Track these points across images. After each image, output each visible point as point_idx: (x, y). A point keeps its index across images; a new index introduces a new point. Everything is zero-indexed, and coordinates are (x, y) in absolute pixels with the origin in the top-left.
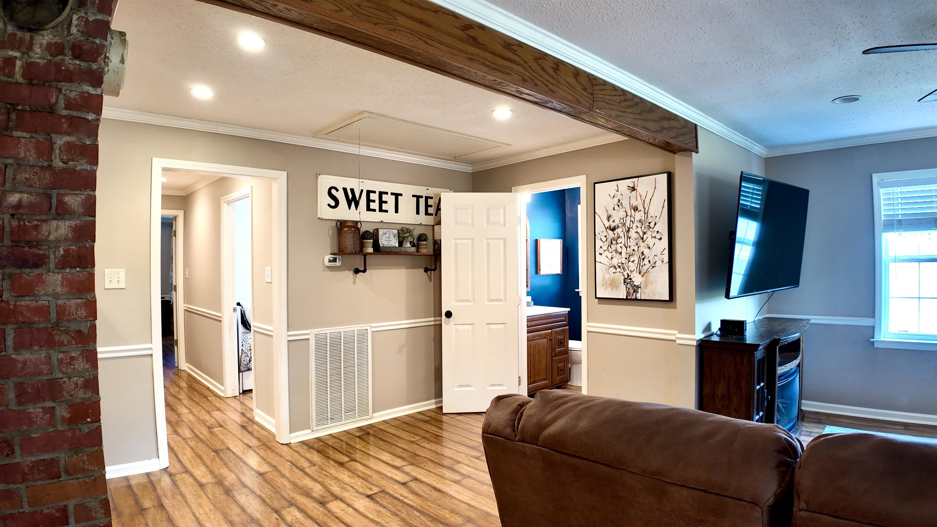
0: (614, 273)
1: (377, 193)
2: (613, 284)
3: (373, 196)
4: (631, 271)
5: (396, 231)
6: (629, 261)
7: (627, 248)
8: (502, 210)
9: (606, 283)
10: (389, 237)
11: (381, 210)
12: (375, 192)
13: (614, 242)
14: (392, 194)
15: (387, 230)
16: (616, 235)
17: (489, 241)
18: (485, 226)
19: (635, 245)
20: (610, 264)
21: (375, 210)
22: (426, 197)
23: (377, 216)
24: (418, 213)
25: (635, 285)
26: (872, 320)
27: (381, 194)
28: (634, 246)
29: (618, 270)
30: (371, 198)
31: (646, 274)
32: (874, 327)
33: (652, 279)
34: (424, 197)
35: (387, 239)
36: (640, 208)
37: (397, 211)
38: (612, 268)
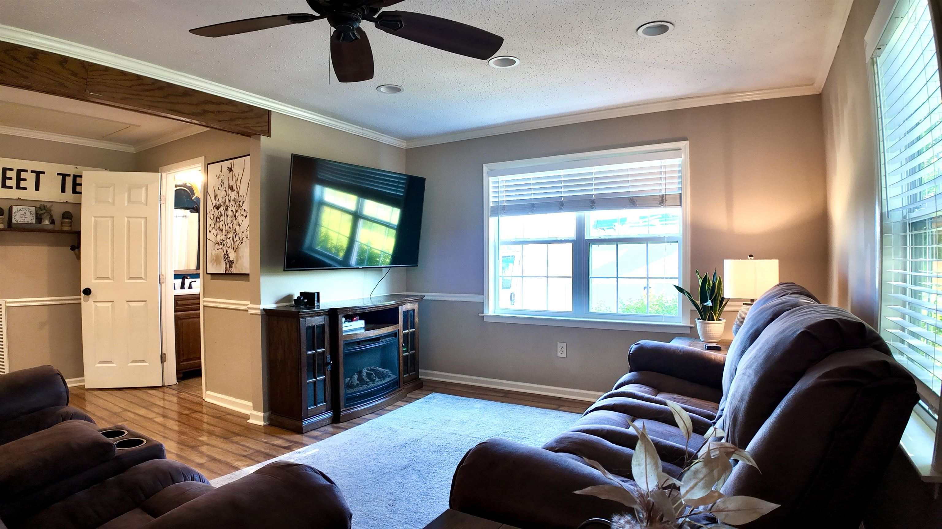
0: (218, 249)
1: (15, 171)
2: (217, 260)
3: (9, 174)
4: (228, 248)
5: (33, 209)
6: (227, 238)
7: (226, 225)
8: (144, 189)
9: (213, 260)
10: (24, 214)
11: (18, 187)
12: (12, 170)
13: (218, 220)
14: (32, 172)
15: (22, 207)
16: (220, 213)
17: (130, 219)
18: (126, 204)
19: (231, 222)
20: (215, 242)
21: (11, 188)
22: (74, 175)
23: (14, 194)
24: (63, 190)
25: (230, 260)
26: (481, 296)
27: (19, 172)
28: (230, 224)
29: (221, 246)
30: (8, 176)
31: (237, 250)
32: (483, 302)
33: (240, 255)
34: (72, 176)
35: (22, 216)
36: (235, 188)
37: (37, 188)
38: (217, 245)
